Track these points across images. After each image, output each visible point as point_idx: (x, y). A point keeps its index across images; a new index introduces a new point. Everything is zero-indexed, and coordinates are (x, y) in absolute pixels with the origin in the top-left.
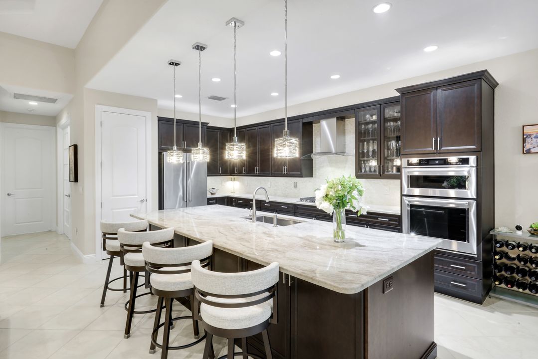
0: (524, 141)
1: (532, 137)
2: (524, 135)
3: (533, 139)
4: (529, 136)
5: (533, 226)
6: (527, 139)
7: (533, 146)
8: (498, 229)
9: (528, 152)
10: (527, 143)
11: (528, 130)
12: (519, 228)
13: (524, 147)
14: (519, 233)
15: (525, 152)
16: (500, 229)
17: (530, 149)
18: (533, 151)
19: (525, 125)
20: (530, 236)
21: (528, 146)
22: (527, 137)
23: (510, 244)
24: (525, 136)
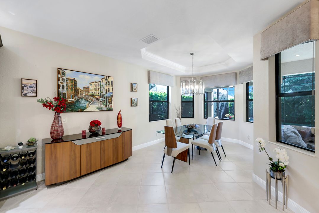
0: (22, 88)
1: (28, 86)
2: (22, 84)
3: (28, 88)
4: (26, 86)
5: (30, 141)
6: (24, 87)
7: (28, 92)
8: (4, 148)
9: (25, 95)
10: (24, 90)
11: (24, 82)
12: (20, 144)
13: (22, 92)
14: (21, 147)
15: (23, 95)
16: (5, 148)
17: (26, 94)
18: (28, 95)
19: (23, 78)
20: (27, 147)
21: (25, 92)
22: (24, 86)
23: (14, 157)
24: (23, 86)
